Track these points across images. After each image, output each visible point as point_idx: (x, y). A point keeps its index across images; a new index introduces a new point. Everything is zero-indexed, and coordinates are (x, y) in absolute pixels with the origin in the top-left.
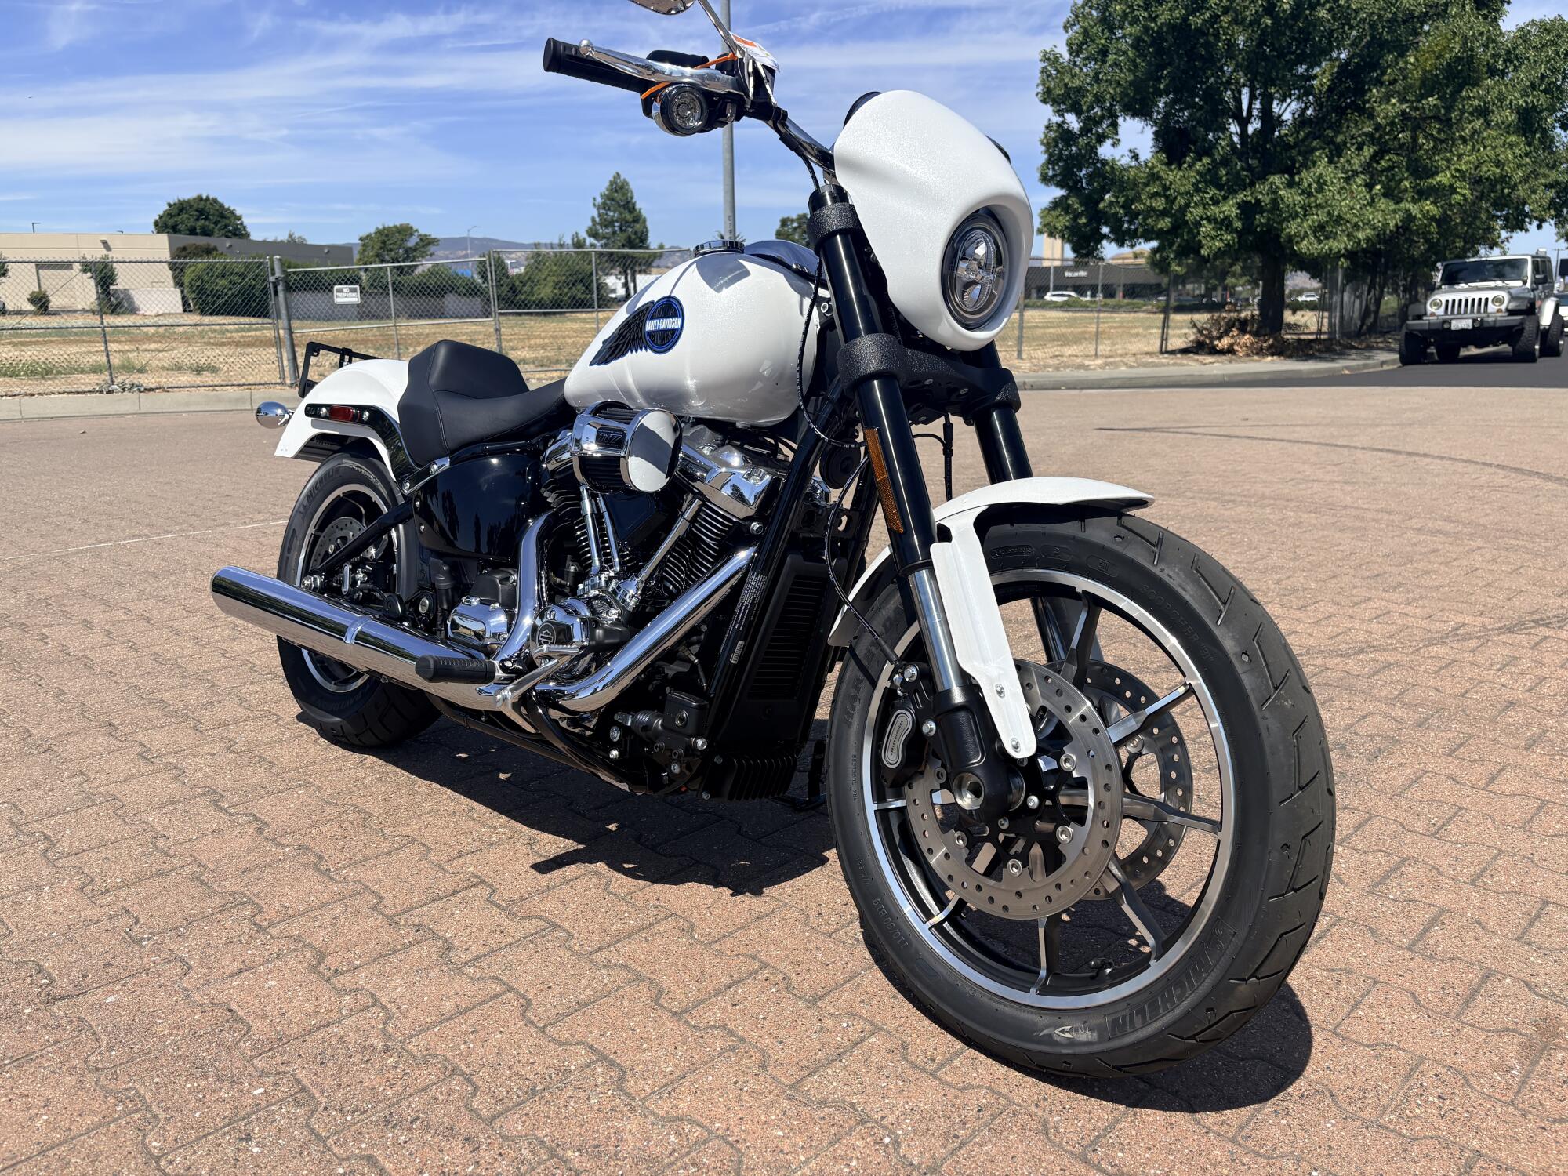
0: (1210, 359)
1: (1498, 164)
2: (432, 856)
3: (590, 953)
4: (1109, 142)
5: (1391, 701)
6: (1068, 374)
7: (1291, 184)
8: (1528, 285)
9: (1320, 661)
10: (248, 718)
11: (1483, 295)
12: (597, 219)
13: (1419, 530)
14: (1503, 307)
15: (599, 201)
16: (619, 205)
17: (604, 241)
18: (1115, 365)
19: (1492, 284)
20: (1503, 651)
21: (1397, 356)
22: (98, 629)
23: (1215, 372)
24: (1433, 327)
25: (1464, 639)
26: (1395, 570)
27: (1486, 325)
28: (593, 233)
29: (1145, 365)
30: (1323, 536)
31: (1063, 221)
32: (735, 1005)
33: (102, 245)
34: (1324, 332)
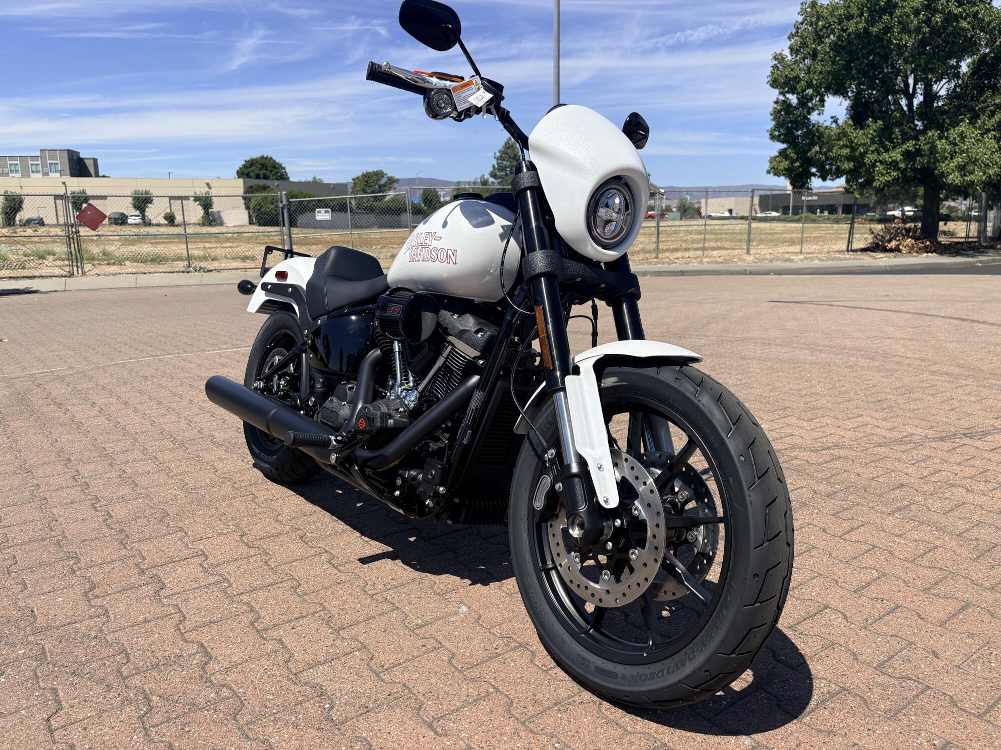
0: (882, 255)
2: (185, 539)
3: (234, 596)
4: (817, 112)
5: (820, 481)
6: (778, 265)
7: (942, 137)
9: (793, 454)
10: (141, 460)
12: (496, 166)
13: (933, 372)
15: (498, 154)
16: (510, 157)
17: (500, 180)
18: (812, 259)
20: (926, 452)
22: (97, 408)
23: (881, 264)
25: (906, 443)
26: (894, 398)
28: (493, 175)
29: (833, 259)
30: (863, 375)
31: (785, 164)
32: (293, 628)
33: (206, 185)
34: (972, 237)
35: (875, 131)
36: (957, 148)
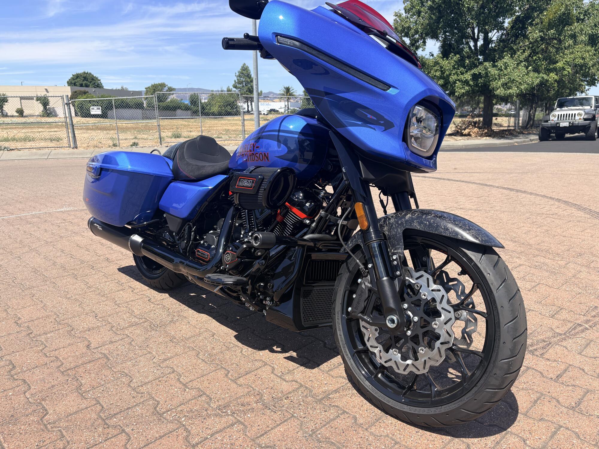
0: (460, 138)
1: (583, 59)
4: (421, 49)
7: (494, 66)
8: (593, 108)
11: (574, 112)
12: (237, 81)
14: (582, 117)
15: (237, 74)
16: (245, 76)
19: (578, 108)
23: (459, 144)
24: (552, 126)
27: (574, 125)
28: (235, 87)
33: (45, 91)
34: (511, 127)
35: (455, 61)
36: (502, 72)
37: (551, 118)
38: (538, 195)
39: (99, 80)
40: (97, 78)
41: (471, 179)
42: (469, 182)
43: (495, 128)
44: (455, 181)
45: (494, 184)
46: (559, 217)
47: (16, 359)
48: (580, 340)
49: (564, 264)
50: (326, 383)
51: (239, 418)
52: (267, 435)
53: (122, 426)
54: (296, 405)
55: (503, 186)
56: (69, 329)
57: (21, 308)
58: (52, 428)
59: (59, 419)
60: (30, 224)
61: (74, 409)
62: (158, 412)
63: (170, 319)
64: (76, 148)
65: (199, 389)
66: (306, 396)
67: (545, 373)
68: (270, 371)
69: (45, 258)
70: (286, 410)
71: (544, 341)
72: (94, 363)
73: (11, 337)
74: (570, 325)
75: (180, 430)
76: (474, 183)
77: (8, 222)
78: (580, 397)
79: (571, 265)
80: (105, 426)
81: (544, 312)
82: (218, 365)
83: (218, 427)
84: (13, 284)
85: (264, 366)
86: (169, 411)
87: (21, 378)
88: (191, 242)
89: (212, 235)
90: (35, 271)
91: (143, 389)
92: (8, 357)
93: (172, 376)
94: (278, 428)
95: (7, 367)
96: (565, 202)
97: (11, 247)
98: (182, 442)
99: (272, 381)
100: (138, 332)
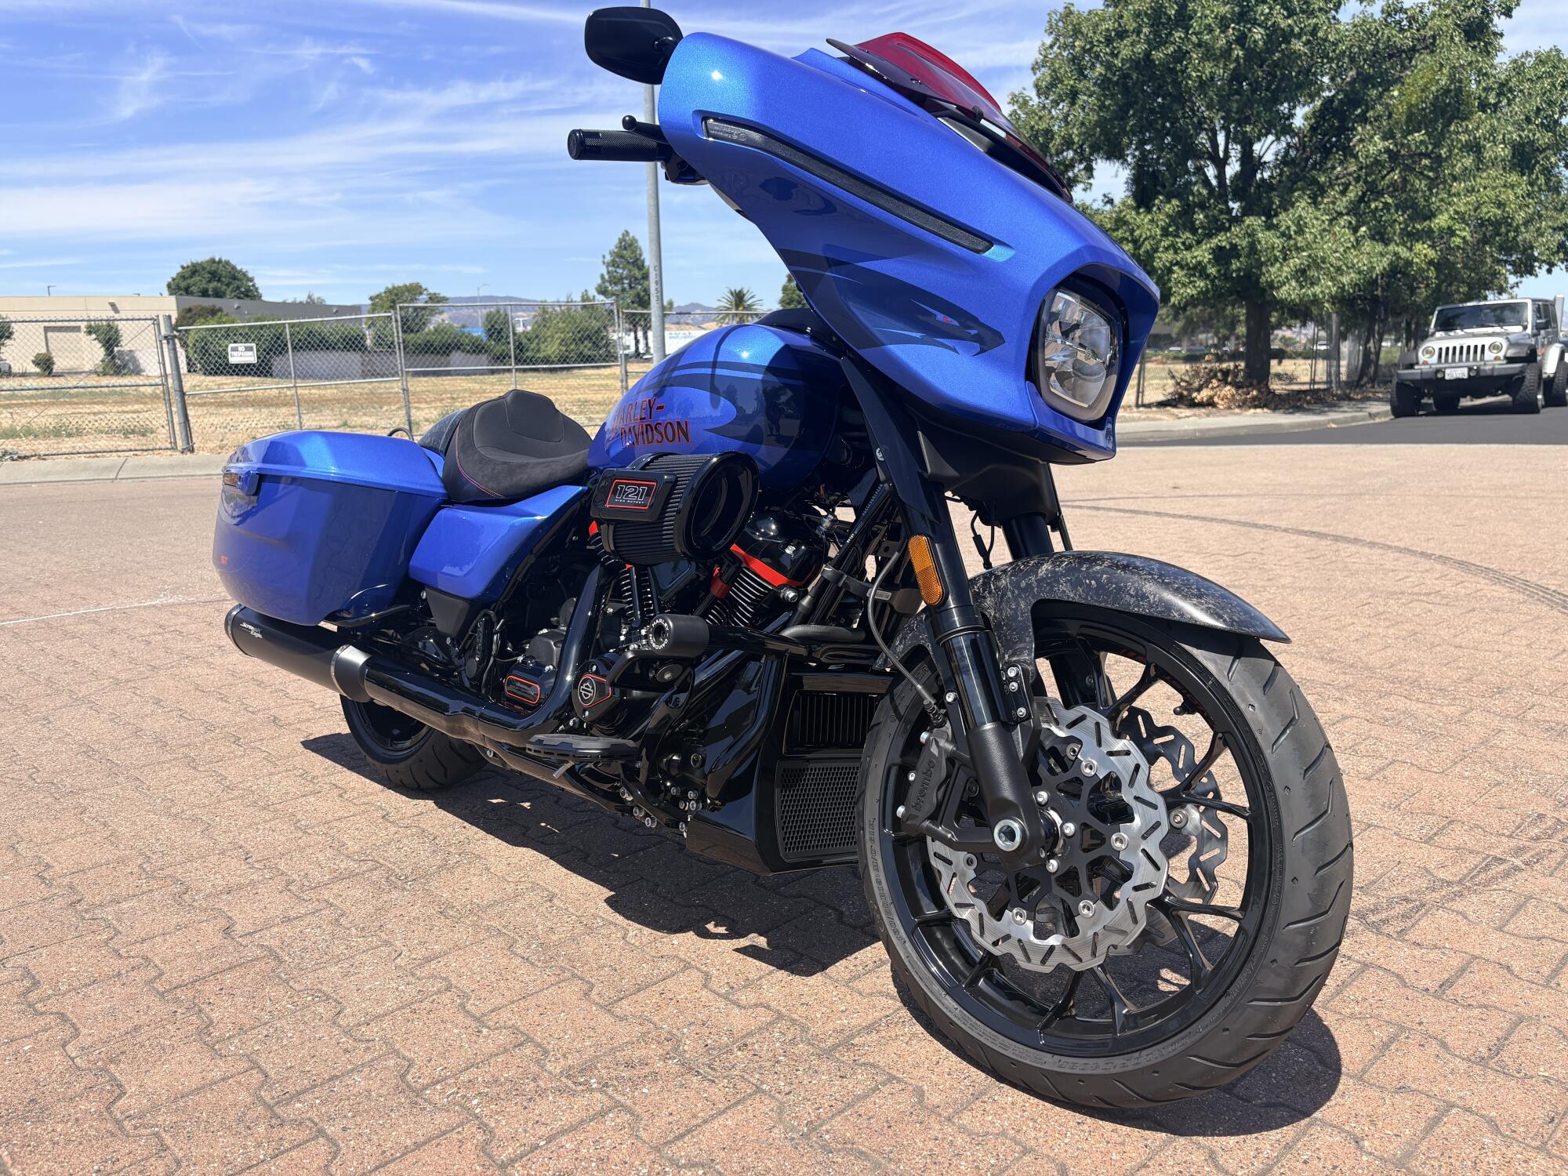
0: (1188, 412)
1: (1500, 205)
4: (1080, 186)
7: (1269, 227)
8: (1529, 331)
11: (1479, 342)
12: (607, 277)
14: (1501, 355)
15: (608, 258)
16: (629, 263)
17: (613, 299)
19: (1490, 330)
21: (1388, 408)
23: (1186, 427)
24: (1425, 377)
27: (1482, 374)
28: (603, 291)
33: (110, 308)
34: (1319, 383)
35: (1168, 216)
36: (1292, 242)
37: (1422, 357)
38: (1390, 547)
39: (251, 280)
40: (244, 274)
41: (1218, 512)
42: (1212, 520)
43: (1277, 386)
44: (1174, 516)
45: (1276, 524)
46: (1444, 601)
47: (42, 963)
48: (1500, 897)
49: (1457, 713)
50: (843, 1008)
51: (619, 1098)
52: (693, 1136)
53: (316, 1120)
54: (768, 1064)
55: (1301, 528)
56: (178, 889)
57: (53, 842)
58: (136, 1128)
59: (155, 1108)
60: (74, 637)
61: (195, 1081)
62: (409, 1086)
63: (438, 860)
64: (192, 451)
65: (515, 1030)
66: (793, 1043)
67: (1411, 978)
68: (699, 984)
69: (111, 720)
70: (742, 1077)
71: (1407, 900)
72: (243, 971)
73: (28, 912)
74: (1473, 861)
75: (466, 1127)
76: (1224, 520)
77: (16, 635)
78: (1499, 1033)
79: (1477, 717)
80: (273, 1121)
81: (1405, 830)
82: (563, 969)
83: (566, 1119)
84: (31, 784)
85: (683, 971)
86: (438, 1082)
87: (54, 1010)
88: (492, 659)
89: (546, 640)
90: (88, 751)
91: (372, 1031)
92: (20, 960)
93: (445, 998)
94: (721, 1120)
95: (16, 984)
96: (1461, 563)
97: (23, 694)
98: (472, 1156)
99: (704, 1006)
100: (357, 893)
